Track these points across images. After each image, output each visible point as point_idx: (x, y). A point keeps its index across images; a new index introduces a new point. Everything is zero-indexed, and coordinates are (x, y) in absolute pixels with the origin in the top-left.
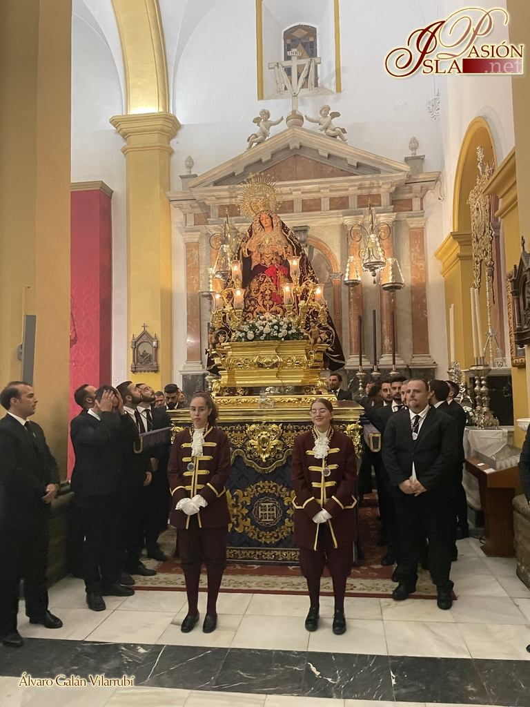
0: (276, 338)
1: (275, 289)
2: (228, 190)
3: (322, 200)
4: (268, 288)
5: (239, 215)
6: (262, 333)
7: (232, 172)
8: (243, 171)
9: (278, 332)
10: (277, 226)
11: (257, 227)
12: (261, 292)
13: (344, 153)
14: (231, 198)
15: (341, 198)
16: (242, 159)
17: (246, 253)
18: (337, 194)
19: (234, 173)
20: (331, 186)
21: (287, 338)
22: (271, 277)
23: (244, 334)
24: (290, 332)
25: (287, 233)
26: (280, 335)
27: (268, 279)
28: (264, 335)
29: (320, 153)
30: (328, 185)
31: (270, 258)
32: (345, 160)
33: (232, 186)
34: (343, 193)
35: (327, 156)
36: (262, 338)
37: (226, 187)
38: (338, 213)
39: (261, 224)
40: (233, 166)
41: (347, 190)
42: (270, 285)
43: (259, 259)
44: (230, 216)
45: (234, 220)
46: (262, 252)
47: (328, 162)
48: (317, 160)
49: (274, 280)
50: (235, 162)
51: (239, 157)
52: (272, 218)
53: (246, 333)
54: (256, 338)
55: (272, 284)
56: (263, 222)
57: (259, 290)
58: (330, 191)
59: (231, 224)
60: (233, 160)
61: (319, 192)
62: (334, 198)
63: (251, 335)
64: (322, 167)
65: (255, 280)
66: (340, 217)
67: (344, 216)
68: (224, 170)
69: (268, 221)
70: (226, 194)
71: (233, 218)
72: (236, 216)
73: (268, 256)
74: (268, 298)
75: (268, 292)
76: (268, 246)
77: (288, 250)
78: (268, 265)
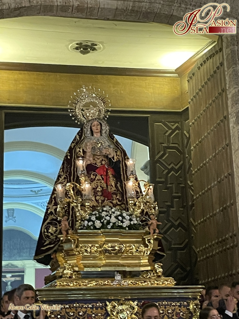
0: (121, 227)
1: (105, 186)
6: (109, 222)
9: (122, 222)
11: (88, 132)
21: (130, 227)
22: (101, 176)
23: (92, 223)
24: (132, 223)
26: (125, 225)
27: (99, 177)
28: (111, 224)
31: (101, 159)
36: (109, 227)
39: (91, 130)
43: (91, 159)
49: (105, 179)
52: (101, 126)
53: (94, 222)
54: (104, 226)
55: (102, 181)
63: (98, 224)
73: (98, 157)
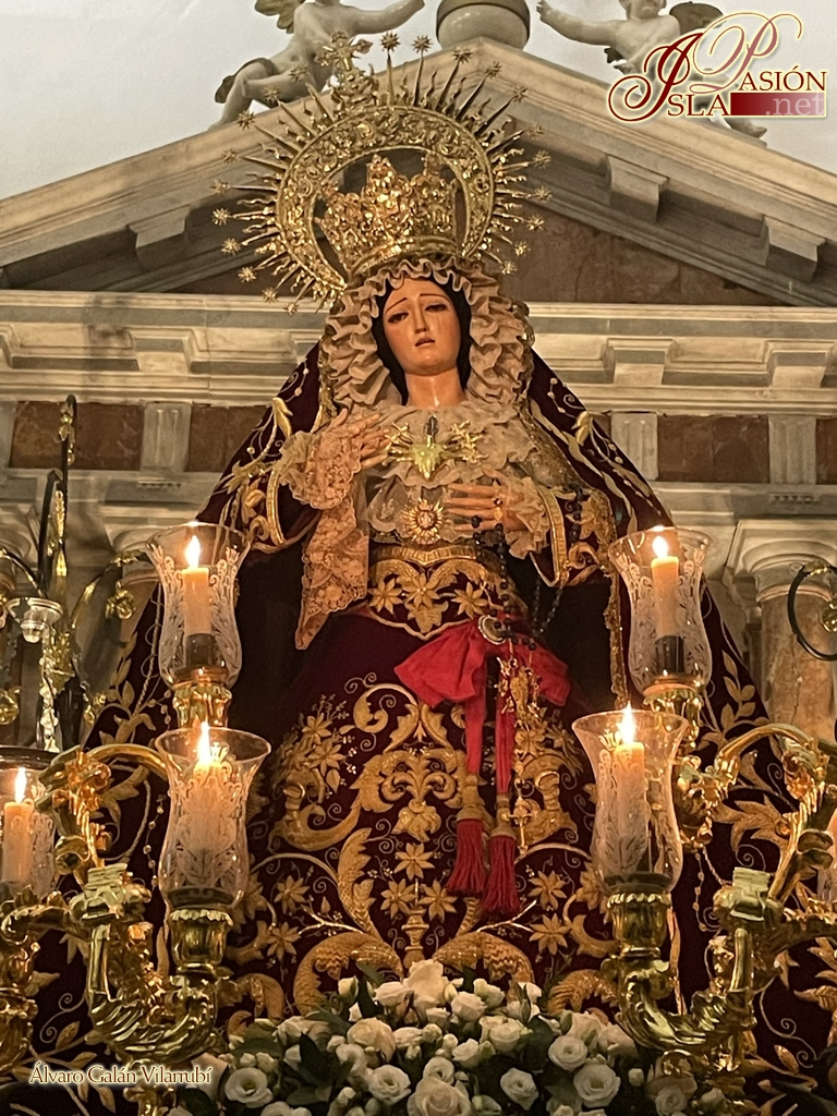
2: (85, 316)
3: (618, 423)
4: (418, 783)
5: (134, 464)
7: (119, 226)
8: (180, 229)
10: (497, 370)
11: (353, 364)
12: (367, 819)
13: (751, 194)
14: (95, 364)
15: (722, 424)
16: (179, 166)
17: (271, 523)
18: (702, 402)
19: (128, 235)
20: (676, 351)
25: (567, 424)
29: (621, 180)
30: (662, 344)
32: (755, 228)
33: (108, 298)
34: (739, 400)
35: (654, 196)
37: (76, 300)
38: (706, 504)
39: (386, 352)
40: (126, 195)
41: (762, 381)
42: (435, 764)
43: (355, 571)
44: (80, 464)
45: (99, 486)
46: (384, 527)
47: (654, 237)
48: (597, 224)
49: (473, 734)
50: (142, 177)
51: (168, 153)
52: (464, 314)
55: (450, 756)
56: (403, 336)
57: (346, 796)
58: (668, 378)
59: (81, 509)
60: (133, 165)
61: (606, 377)
62: (687, 421)
64: (622, 261)
65: (316, 727)
66: (719, 523)
67: (737, 518)
68: (78, 211)
69: (441, 325)
70: (71, 339)
71: (93, 477)
72: (113, 465)
73: (425, 559)
74: (415, 859)
75: (417, 819)
76: (431, 494)
77: (588, 518)
78: (428, 619)
